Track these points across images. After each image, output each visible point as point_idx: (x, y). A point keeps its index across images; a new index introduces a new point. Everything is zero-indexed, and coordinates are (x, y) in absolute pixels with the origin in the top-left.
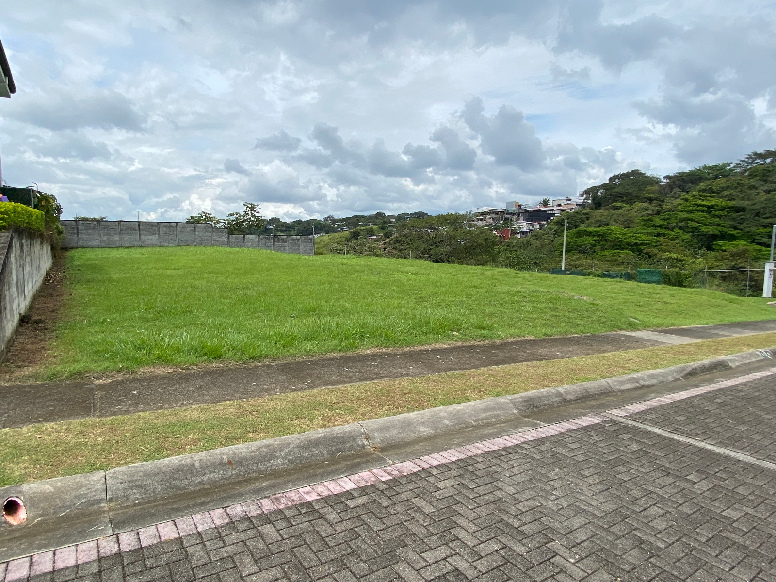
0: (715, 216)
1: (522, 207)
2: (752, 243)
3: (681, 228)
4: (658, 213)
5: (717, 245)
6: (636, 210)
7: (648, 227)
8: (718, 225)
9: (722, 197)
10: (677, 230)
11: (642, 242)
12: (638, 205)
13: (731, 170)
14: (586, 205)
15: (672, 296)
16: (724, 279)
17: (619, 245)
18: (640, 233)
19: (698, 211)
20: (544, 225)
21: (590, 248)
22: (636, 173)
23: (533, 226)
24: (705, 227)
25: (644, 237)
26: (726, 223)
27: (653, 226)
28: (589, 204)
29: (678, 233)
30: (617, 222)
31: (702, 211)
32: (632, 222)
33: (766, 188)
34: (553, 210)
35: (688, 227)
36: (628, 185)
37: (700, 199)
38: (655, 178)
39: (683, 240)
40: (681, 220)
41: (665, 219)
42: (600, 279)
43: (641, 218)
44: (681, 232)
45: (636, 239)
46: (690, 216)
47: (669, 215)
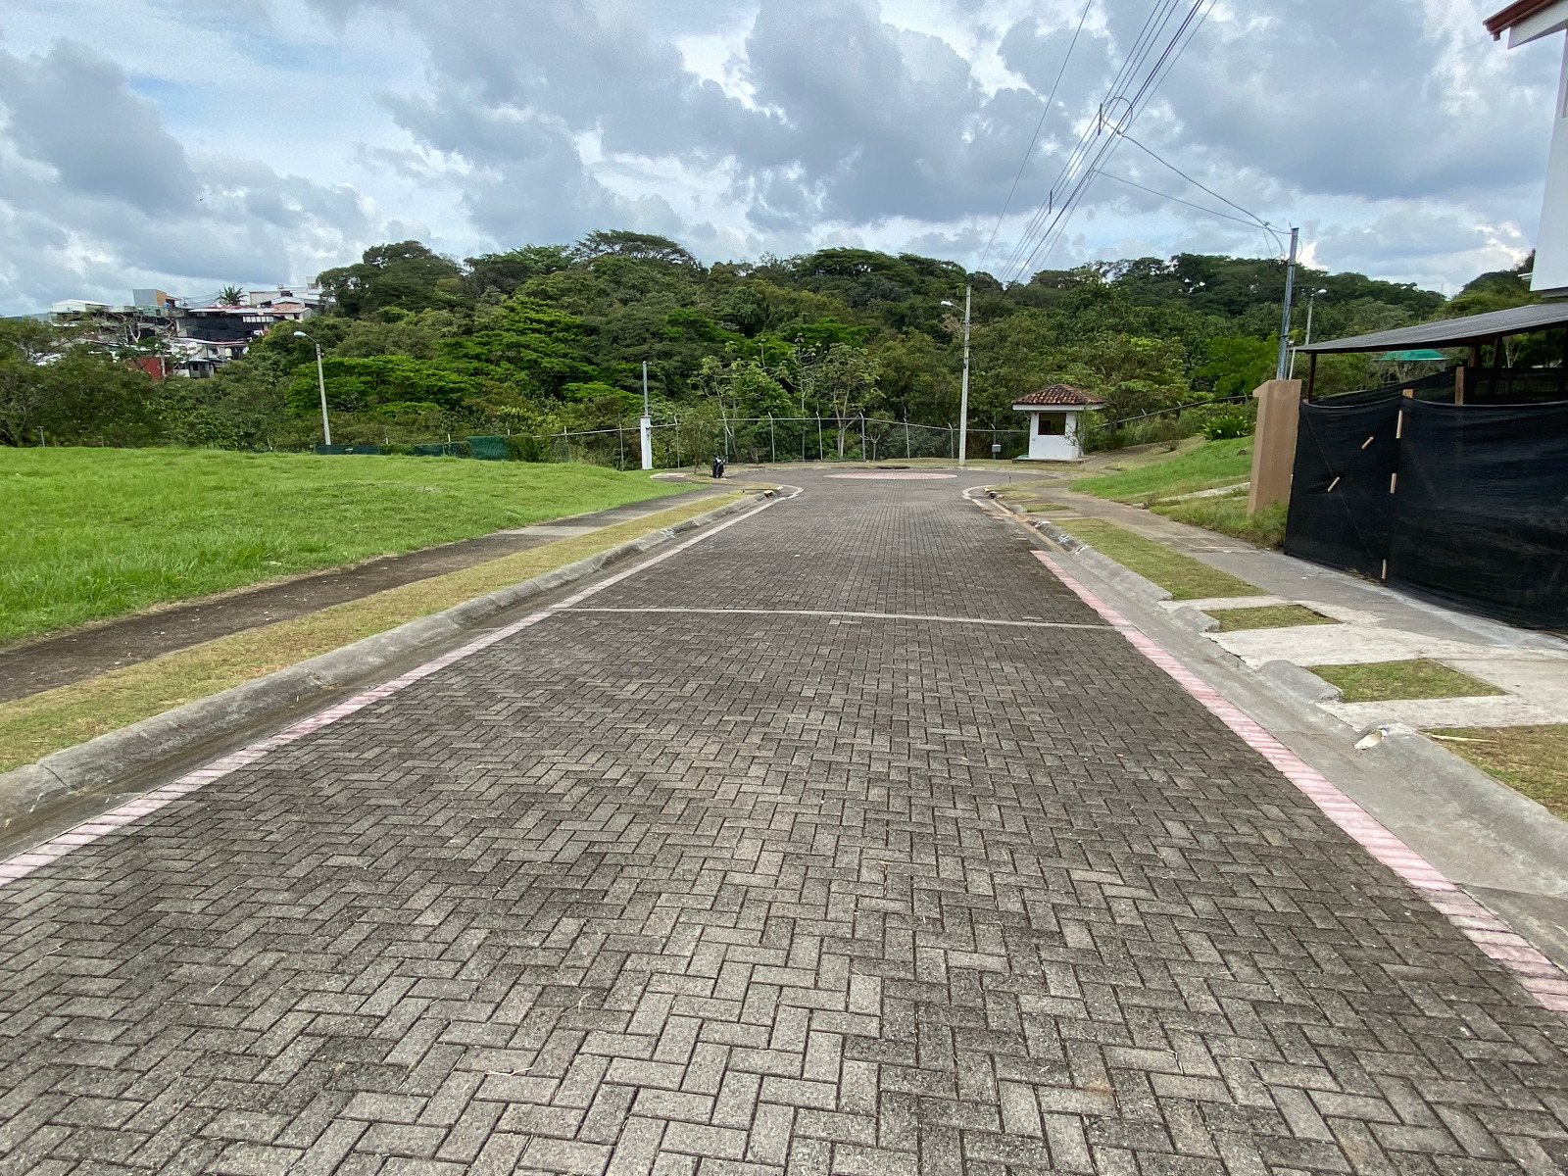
0: (557, 340)
1: (177, 304)
2: (614, 385)
3: (509, 360)
4: (469, 331)
5: (567, 389)
6: (429, 322)
7: (457, 358)
8: (565, 356)
9: (562, 307)
10: (505, 364)
11: (452, 385)
12: (430, 314)
13: (569, 259)
14: (327, 307)
15: (536, 476)
16: (590, 445)
17: (409, 392)
18: (445, 370)
19: (534, 331)
20: (241, 349)
21: (356, 399)
22: (411, 247)
23: (215, 351)
24: (546, 359)
25: (454, 377)
26: (577, 353)
27: (466, 356)
28: (332, 306)
29: (508, 369)
30: (400, 347)
31: (538, 331)
32: (427, 347)
33: (619, 295)
34: (256, 315)
35: (521, 359)
36: (404, 271)
37: (533, 309)
38: (450, 261)
39: (517, 383)
40: (510, 346)
41: (485, 344)
42: (417, 459)
43: (442, 341)
44: (512, 367)
45: (439, 380)
46: (522, 339)
47: (488, 336)
